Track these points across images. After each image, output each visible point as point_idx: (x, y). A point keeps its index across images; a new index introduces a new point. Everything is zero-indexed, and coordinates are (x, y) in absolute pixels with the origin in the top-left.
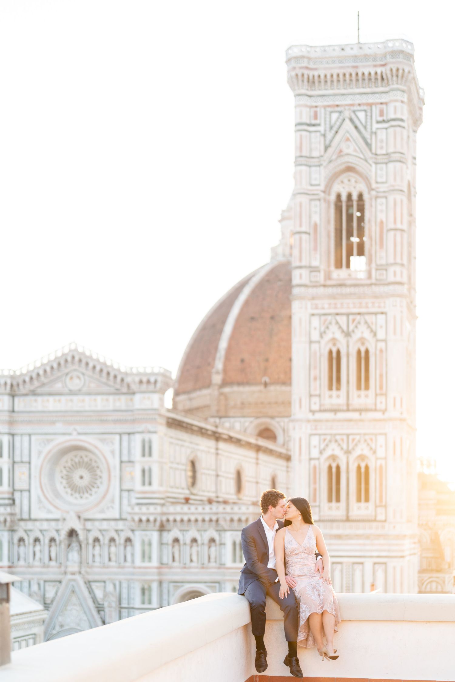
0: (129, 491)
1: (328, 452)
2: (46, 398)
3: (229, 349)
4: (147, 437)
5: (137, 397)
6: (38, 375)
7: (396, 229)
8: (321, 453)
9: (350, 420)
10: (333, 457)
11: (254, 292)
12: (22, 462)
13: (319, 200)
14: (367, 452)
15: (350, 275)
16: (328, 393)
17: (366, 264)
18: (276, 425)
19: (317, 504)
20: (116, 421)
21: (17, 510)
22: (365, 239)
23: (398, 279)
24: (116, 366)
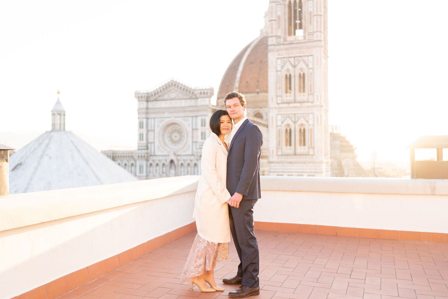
0: (196, 142)
1: (286, 123)
2: (161, 102)
3: (241, 77)
4: (203, 118)
5: (199, 100)
6: (158, 92)
7: (317, 15)
8: (282, 123)
9: (296, 107)
10: (288, 125)
11: (252, 51)
12: (151, 130)
13: (281, 4)
14: (304, 122)
15: (295, 38)
16: (285, 94)
17: (303, 33)
18: (262, 111)
19: (280, 147)
20: (191, 111)
21: (149, 151)
22: (303, 21)
23: (319, 39)
24: (190, 87)
